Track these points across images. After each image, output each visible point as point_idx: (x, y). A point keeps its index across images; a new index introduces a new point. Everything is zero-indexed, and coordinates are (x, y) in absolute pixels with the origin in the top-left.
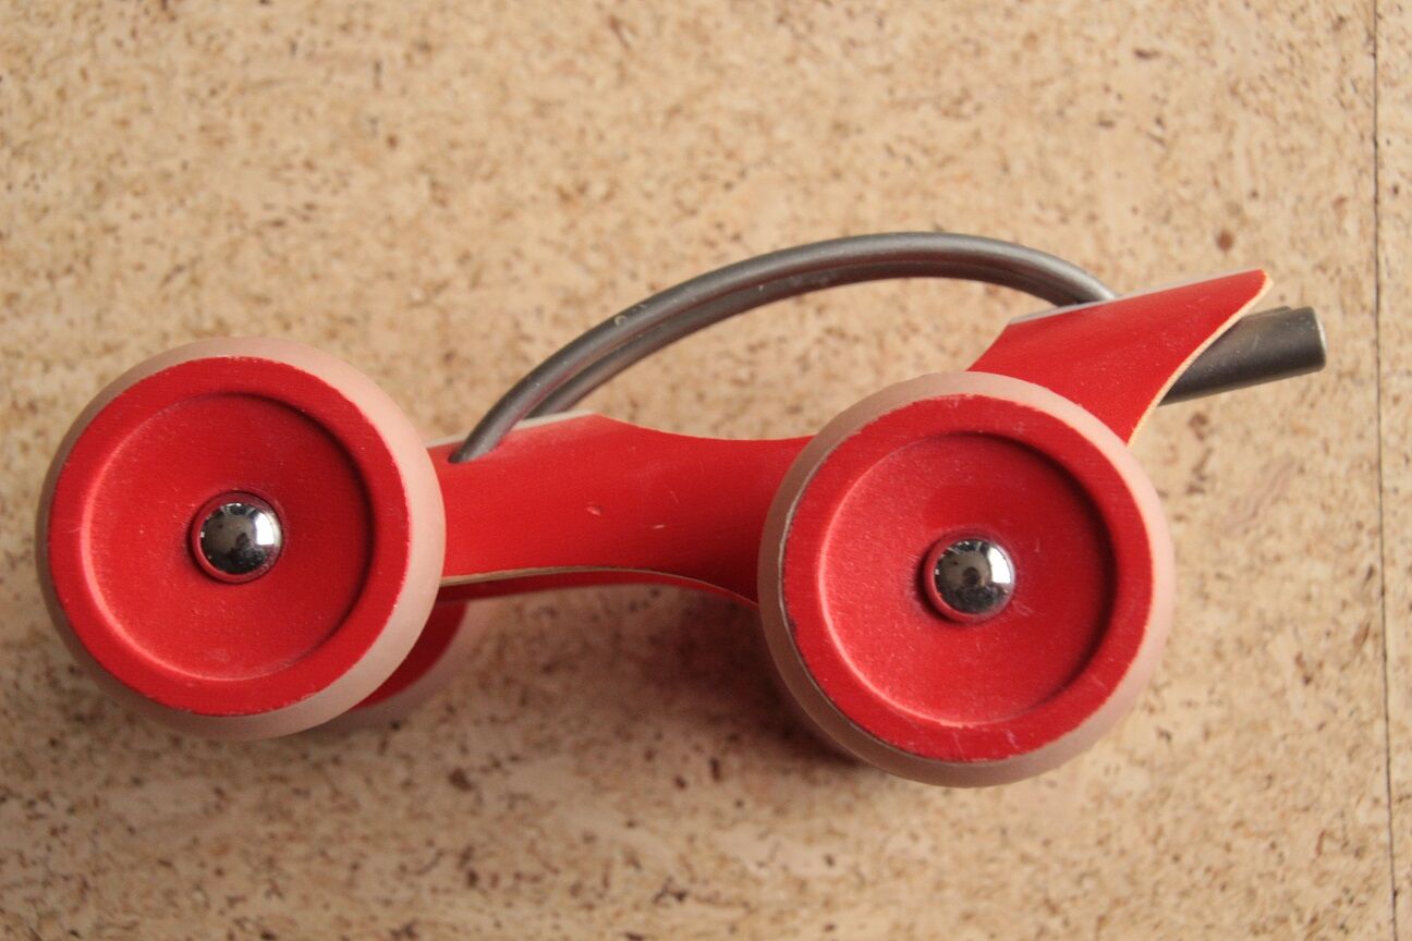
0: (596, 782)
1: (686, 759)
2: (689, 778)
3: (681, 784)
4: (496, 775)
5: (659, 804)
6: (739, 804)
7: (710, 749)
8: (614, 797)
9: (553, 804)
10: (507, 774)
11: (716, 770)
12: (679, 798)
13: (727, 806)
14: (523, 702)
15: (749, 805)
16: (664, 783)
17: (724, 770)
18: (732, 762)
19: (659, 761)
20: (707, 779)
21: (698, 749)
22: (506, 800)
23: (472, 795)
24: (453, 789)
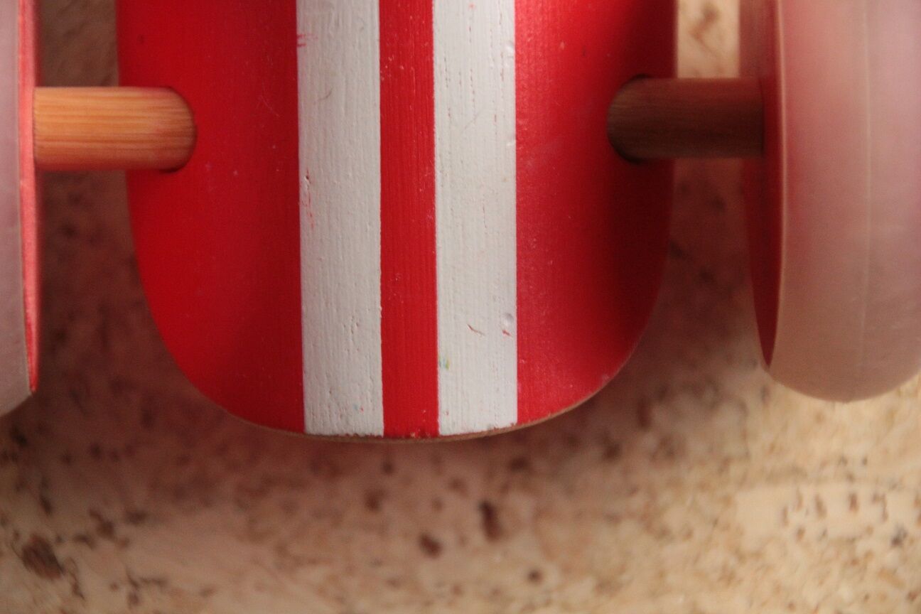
0: (281, 550)
1: (438, 505)
2: (446, 537)
3: (430, 547)
4: (106, 545)
5: (394, 583)
6: (535, 576)
7: (477, 488)
8: (316, 575)
9: (207, 592)
10: (125, 543)
11: (490, 519)
12: (427, 571)
13: (514, 581)
14: (148, 419)
15: (552, 577)
16: (402, 548)
17: (504, 519)
18: (519, 505)
19: (389, 509)
20: (477, 537)
21: (457, 485)
22: (125, 590)
23: (64, 584)
24: (28, 576)
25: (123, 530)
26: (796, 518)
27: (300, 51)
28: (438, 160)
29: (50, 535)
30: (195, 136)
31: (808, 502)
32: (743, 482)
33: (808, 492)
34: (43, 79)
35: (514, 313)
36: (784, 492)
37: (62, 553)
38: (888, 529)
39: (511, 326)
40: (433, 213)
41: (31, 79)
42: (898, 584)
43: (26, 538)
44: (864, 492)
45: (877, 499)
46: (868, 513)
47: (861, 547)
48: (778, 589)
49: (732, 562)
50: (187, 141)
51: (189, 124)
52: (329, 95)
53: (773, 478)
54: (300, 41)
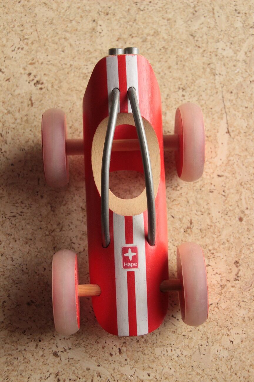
0: (90, 355)
1: (113, 348)
2: (114, 353)
3: (111, 355)
4: (65, 353)
5: (106, 360)
6: (126, 360)
7: (118, 346)
8: (95, 358)
9: (79, 360)
10: (68, 353)
11: (120, 351)
12: (111, 358)
13: (123, 360)
15: (128, 360)
16: (107, 355)
17: (122, 351)
18: (124, 349)
19: (106, 349)
20: (118, 354)
21: (116, 345)
22: (67, 360)
23: (59, 358)
24: (54, 357)
25: (68, 351)
26: (163, 352)
27: (116, 281)
28: (136, 296)
29: (57, 351)
30: (101, 292)
31: (165, 350)
32: (156, 347)
33: (165, 348)
34: (80, 284)
35: (147, 317)
36: (162, 348)
37: (59, 354)
38: (176, 355)
39: (147, 319)
40: (135, 304)
41: (77, 284)
42: (177, 363)
43: (54, 352)
44: (173, 349)
45: (175, 350)
46: (174, 352)
47: (173, 357)
48: (160, 363)
49: (154, 359)
50: (100, 293)
51: (100, 290)
52: (120, 287)
53: (160, 346)
54: (116, 279)
